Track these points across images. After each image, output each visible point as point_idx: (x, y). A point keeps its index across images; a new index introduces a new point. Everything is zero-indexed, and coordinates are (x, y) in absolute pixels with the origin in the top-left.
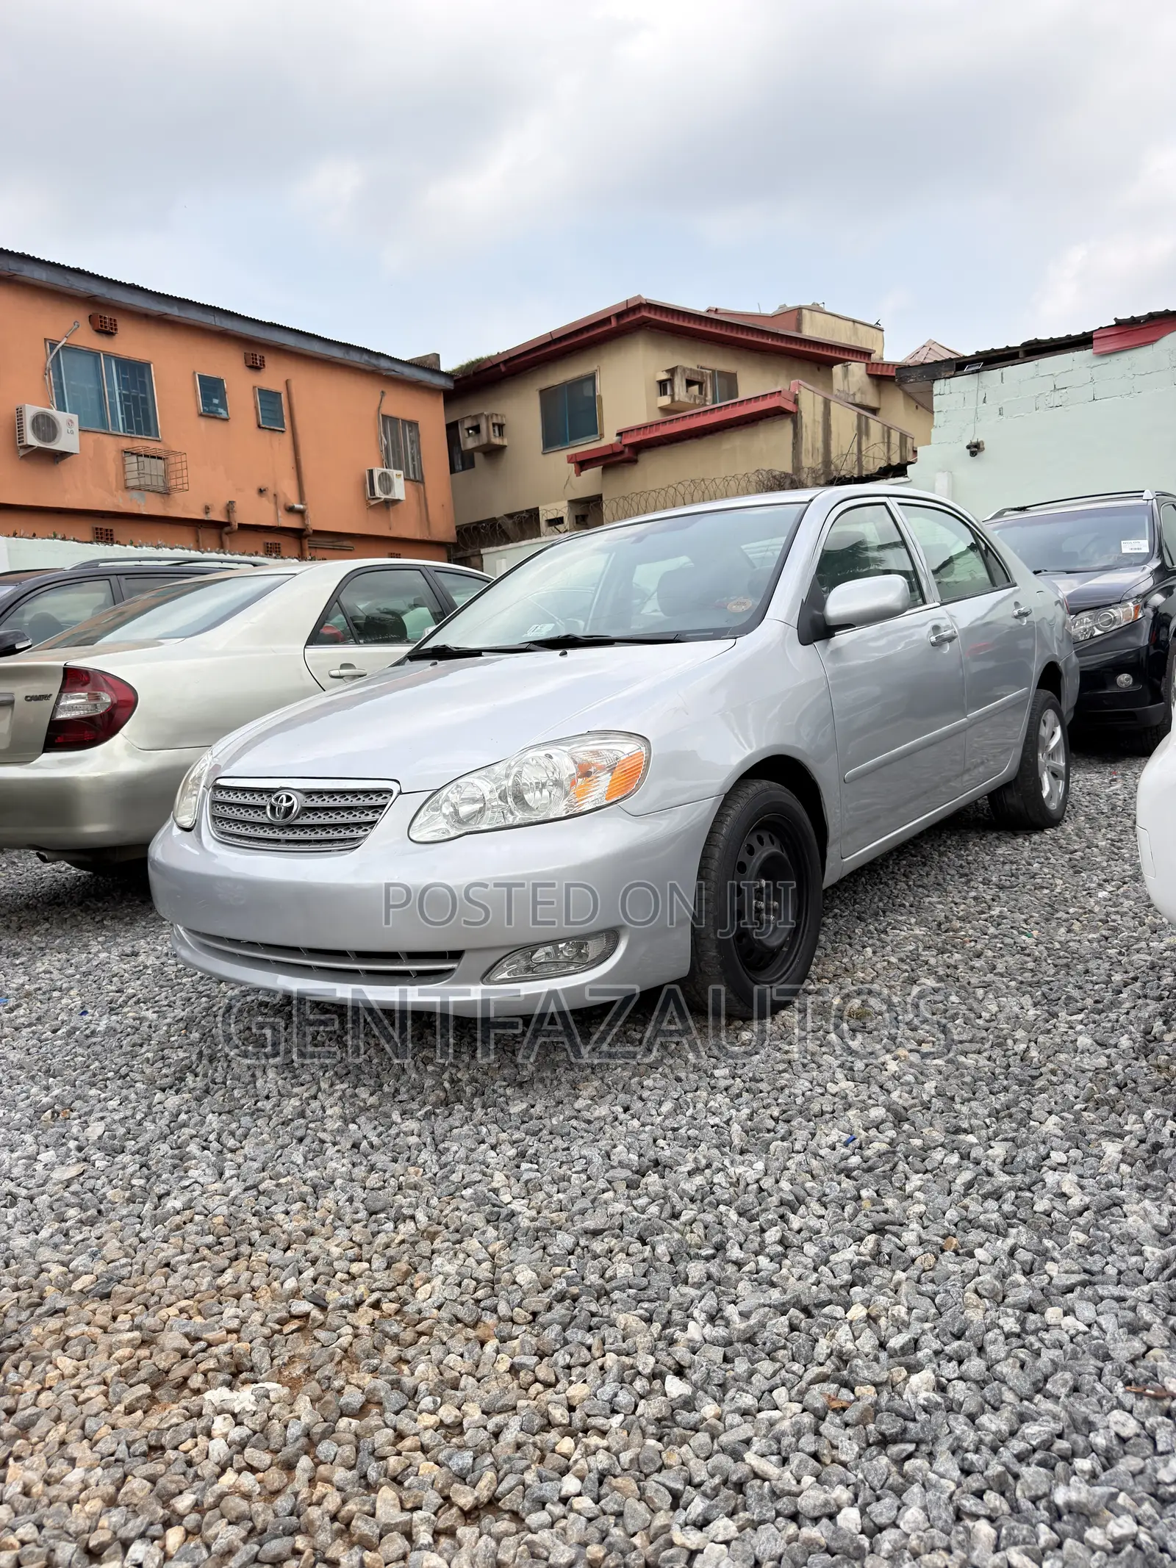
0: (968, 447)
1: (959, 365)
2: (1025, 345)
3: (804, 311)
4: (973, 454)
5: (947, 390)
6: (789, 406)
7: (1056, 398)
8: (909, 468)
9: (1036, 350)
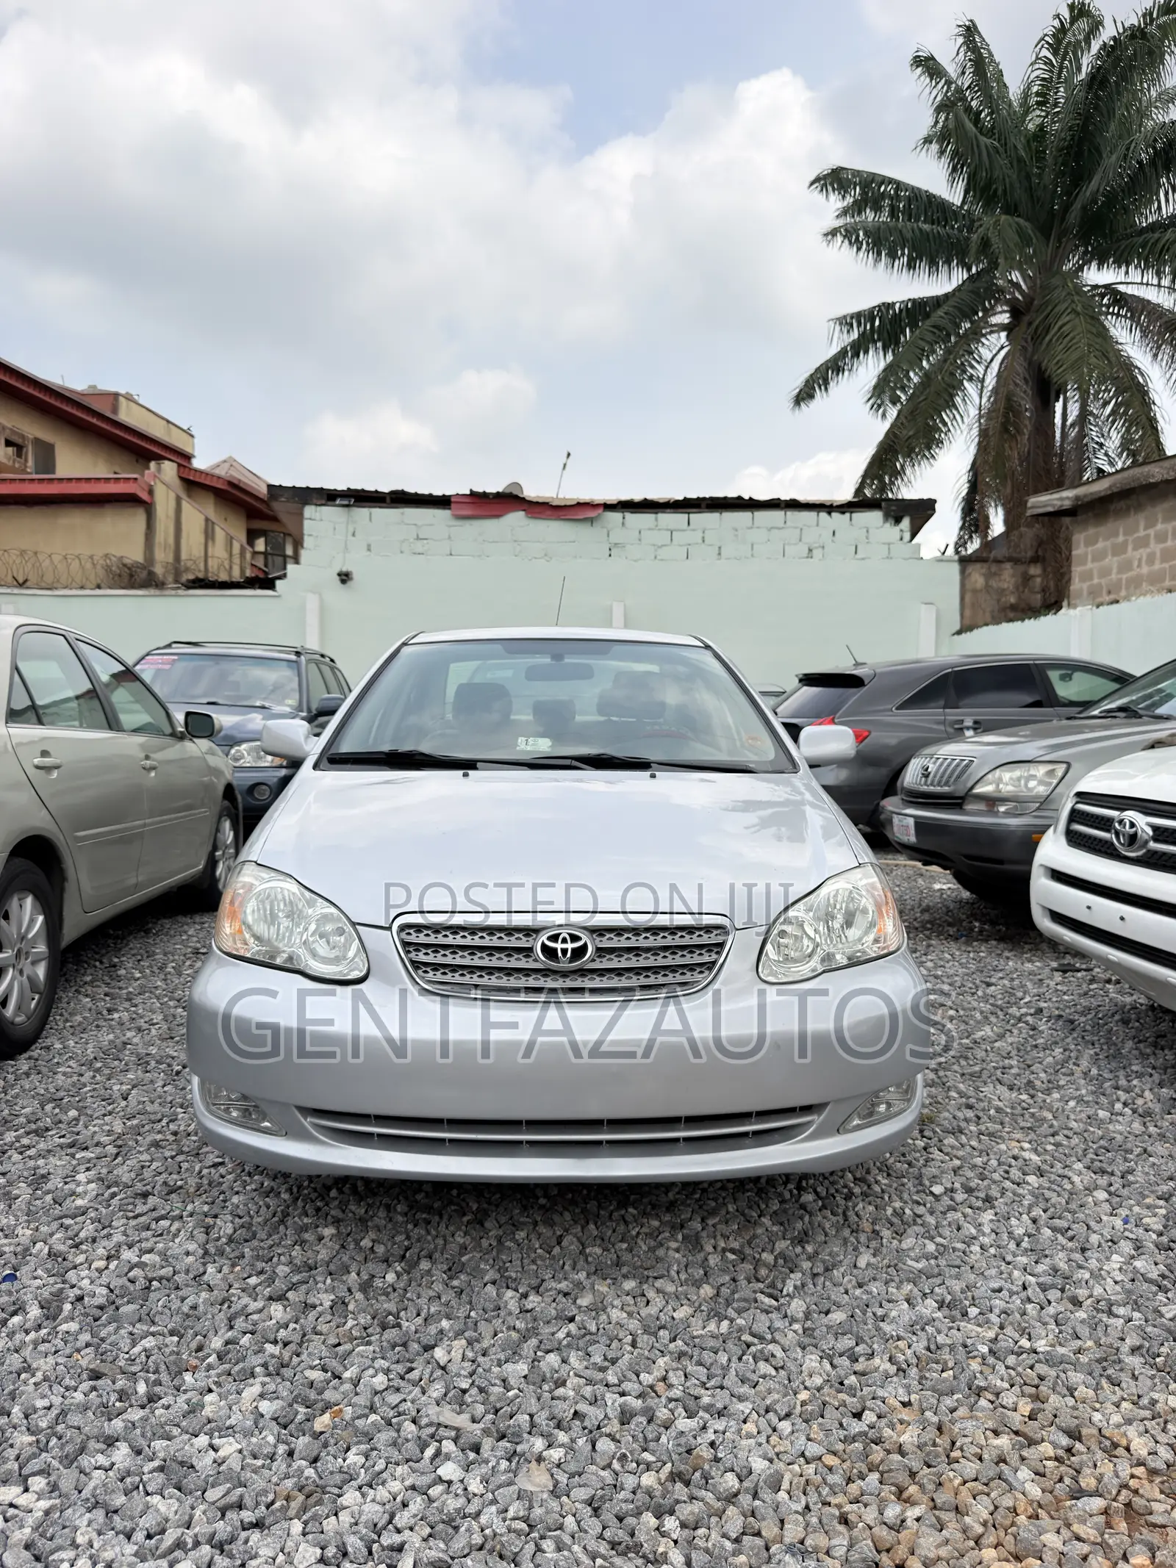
0: (339, 575)
1: (329, 497)
2: (392, 493)
3: (121, 399)
4: (343, 582)
5: (317, 516)
6: (144, 496)
7: (419, 546)
8: (278, 583)
9: (401, 499)
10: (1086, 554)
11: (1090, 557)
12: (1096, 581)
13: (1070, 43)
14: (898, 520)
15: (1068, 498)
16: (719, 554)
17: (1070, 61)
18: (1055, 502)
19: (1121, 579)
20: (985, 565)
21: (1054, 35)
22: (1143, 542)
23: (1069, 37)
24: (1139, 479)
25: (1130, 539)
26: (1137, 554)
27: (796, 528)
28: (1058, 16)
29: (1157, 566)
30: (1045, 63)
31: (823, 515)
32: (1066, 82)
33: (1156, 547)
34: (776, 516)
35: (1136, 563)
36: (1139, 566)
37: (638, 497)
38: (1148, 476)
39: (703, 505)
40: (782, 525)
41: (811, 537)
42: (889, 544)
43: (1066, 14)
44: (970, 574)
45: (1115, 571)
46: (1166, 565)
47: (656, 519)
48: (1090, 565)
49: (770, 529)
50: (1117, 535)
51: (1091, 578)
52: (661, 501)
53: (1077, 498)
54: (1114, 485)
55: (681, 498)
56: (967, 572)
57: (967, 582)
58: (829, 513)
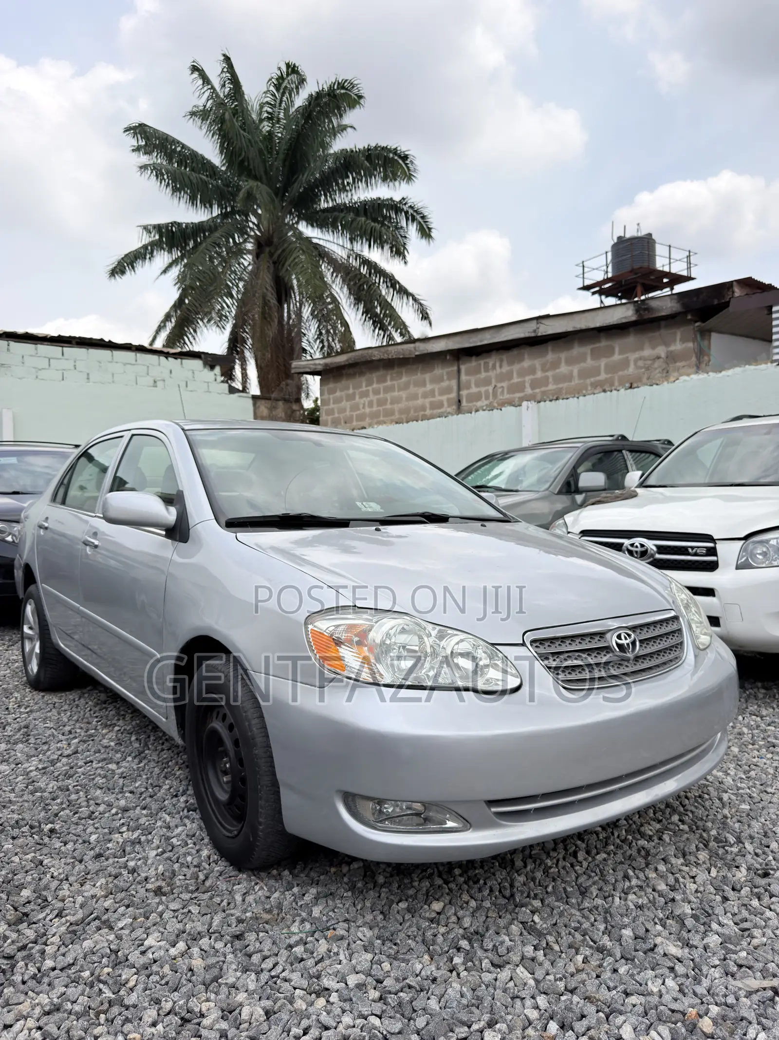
10: (329, 400)
11: (331, 401)
12: (336, 415)
13: (286, 87)
14: (212, 368)
15: (320, 364)
16: (88, 379)
17: (287, 98)
18: (311, 366)
19: (353, 415)
20: (269, 402)
21: (277, 79)
22: (365, 394)
23: (285, 83)
24: (365, 356)
25: (357, 392)
26: (362, 401)
27: (144, 365)
28: (279, 69)
29: (375, 409)
30: (272, 95)
31: (163, 359)
32: (285, 109)
33: (373, 397)
34: (129, 355)
35: (361, 406)
36: (364, 408)
37: (21, 330)
38: (371, 356)
39: (74, 342)
40: (134, 362)
41: (155, 372)
42: (208, 383)
43: (284, 69)
44: (259, 407)
45: (348, 410)
46: (381, 408)
47: (36, 349)
48: (332, 406)
49: (125, 364)
50: (348, 388)
51: (333, 414)
52: (40, 336)
53: (326, 365)
54: (350, 359)
55: (56, 335)
56: (257, 405)
57: (257, 411)
58: (167, 358)
